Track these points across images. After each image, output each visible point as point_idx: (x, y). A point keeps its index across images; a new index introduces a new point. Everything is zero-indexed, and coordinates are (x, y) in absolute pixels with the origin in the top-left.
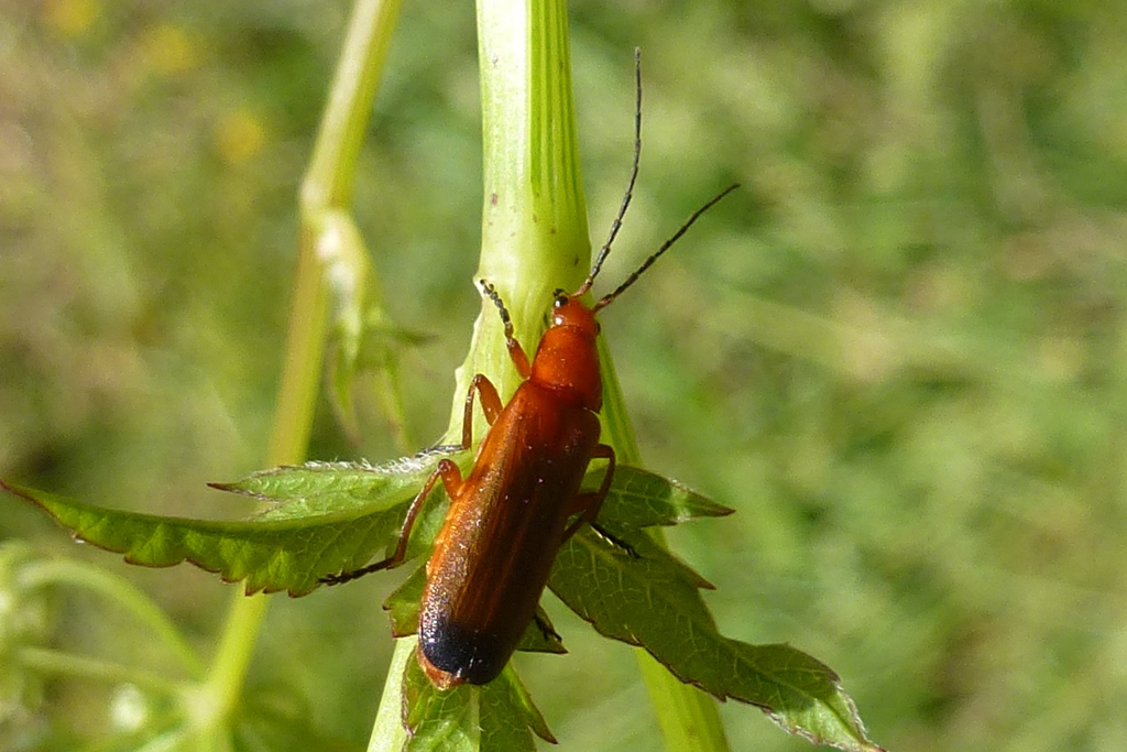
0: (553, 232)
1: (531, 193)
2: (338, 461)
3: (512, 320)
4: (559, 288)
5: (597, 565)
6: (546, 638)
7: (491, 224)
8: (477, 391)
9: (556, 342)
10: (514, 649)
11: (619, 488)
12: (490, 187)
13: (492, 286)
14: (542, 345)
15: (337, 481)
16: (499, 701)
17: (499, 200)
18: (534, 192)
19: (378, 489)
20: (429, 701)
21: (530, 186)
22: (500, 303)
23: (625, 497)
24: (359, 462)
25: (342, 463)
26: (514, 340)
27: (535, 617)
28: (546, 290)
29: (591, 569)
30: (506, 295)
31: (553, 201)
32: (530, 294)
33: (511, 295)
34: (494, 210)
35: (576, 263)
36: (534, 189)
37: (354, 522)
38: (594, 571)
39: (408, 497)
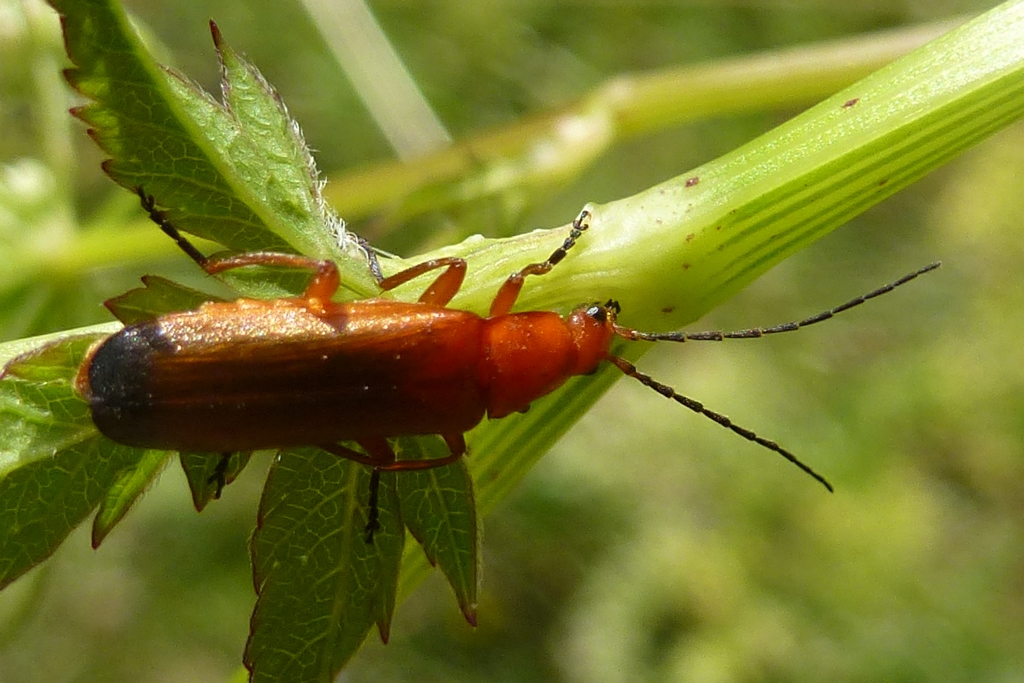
0: (686, 266)
1: (717, 218)
2: (311, 153)
3: (556, 268)
4: (620, 305)
5: (335, 499)
6: (210, 480)
7: (662, 192)
8: (447, 267)
9: (545, 330)
10: (177, 449)
11: (441, 483)
12: (704, 173)
13: (586, 227)
14: (533, 315)
15: (283, 161)
16: (107, 461)
17: (691, 189)
18: (720, 221)
19: (291, 210)
20: (61, 380)
21: (725, 214)
22: (568, 245)
23: (433, 494)
24: (321, 177)
25: (312, 159)
26: (522, 280)
27: (227, 455)
28: (613, 289)
29: (327, 493)
30: (584, 246)
31: (721, 248)
32: (599, 273)
33: (585, 253)
34: (680, 189)
35: (667, 310)
36: (725, 219)
37: (237, 200)
38: (327, 499)
39: (296, 247)
